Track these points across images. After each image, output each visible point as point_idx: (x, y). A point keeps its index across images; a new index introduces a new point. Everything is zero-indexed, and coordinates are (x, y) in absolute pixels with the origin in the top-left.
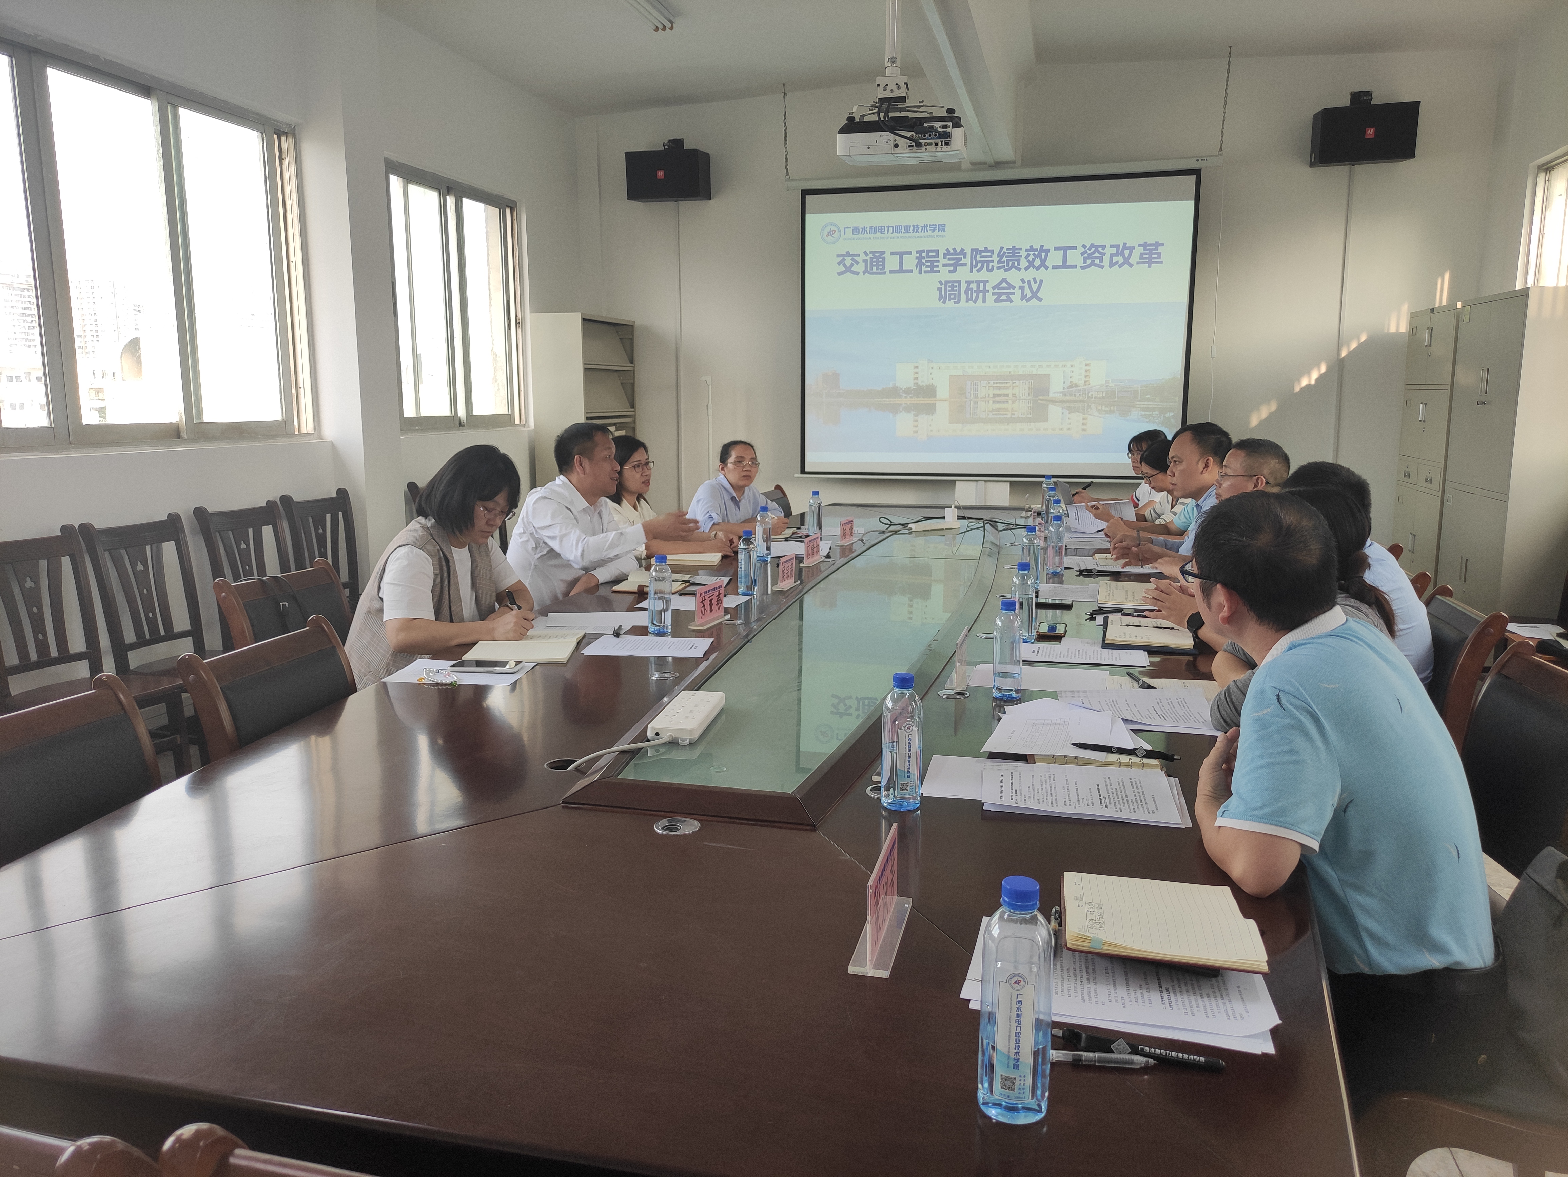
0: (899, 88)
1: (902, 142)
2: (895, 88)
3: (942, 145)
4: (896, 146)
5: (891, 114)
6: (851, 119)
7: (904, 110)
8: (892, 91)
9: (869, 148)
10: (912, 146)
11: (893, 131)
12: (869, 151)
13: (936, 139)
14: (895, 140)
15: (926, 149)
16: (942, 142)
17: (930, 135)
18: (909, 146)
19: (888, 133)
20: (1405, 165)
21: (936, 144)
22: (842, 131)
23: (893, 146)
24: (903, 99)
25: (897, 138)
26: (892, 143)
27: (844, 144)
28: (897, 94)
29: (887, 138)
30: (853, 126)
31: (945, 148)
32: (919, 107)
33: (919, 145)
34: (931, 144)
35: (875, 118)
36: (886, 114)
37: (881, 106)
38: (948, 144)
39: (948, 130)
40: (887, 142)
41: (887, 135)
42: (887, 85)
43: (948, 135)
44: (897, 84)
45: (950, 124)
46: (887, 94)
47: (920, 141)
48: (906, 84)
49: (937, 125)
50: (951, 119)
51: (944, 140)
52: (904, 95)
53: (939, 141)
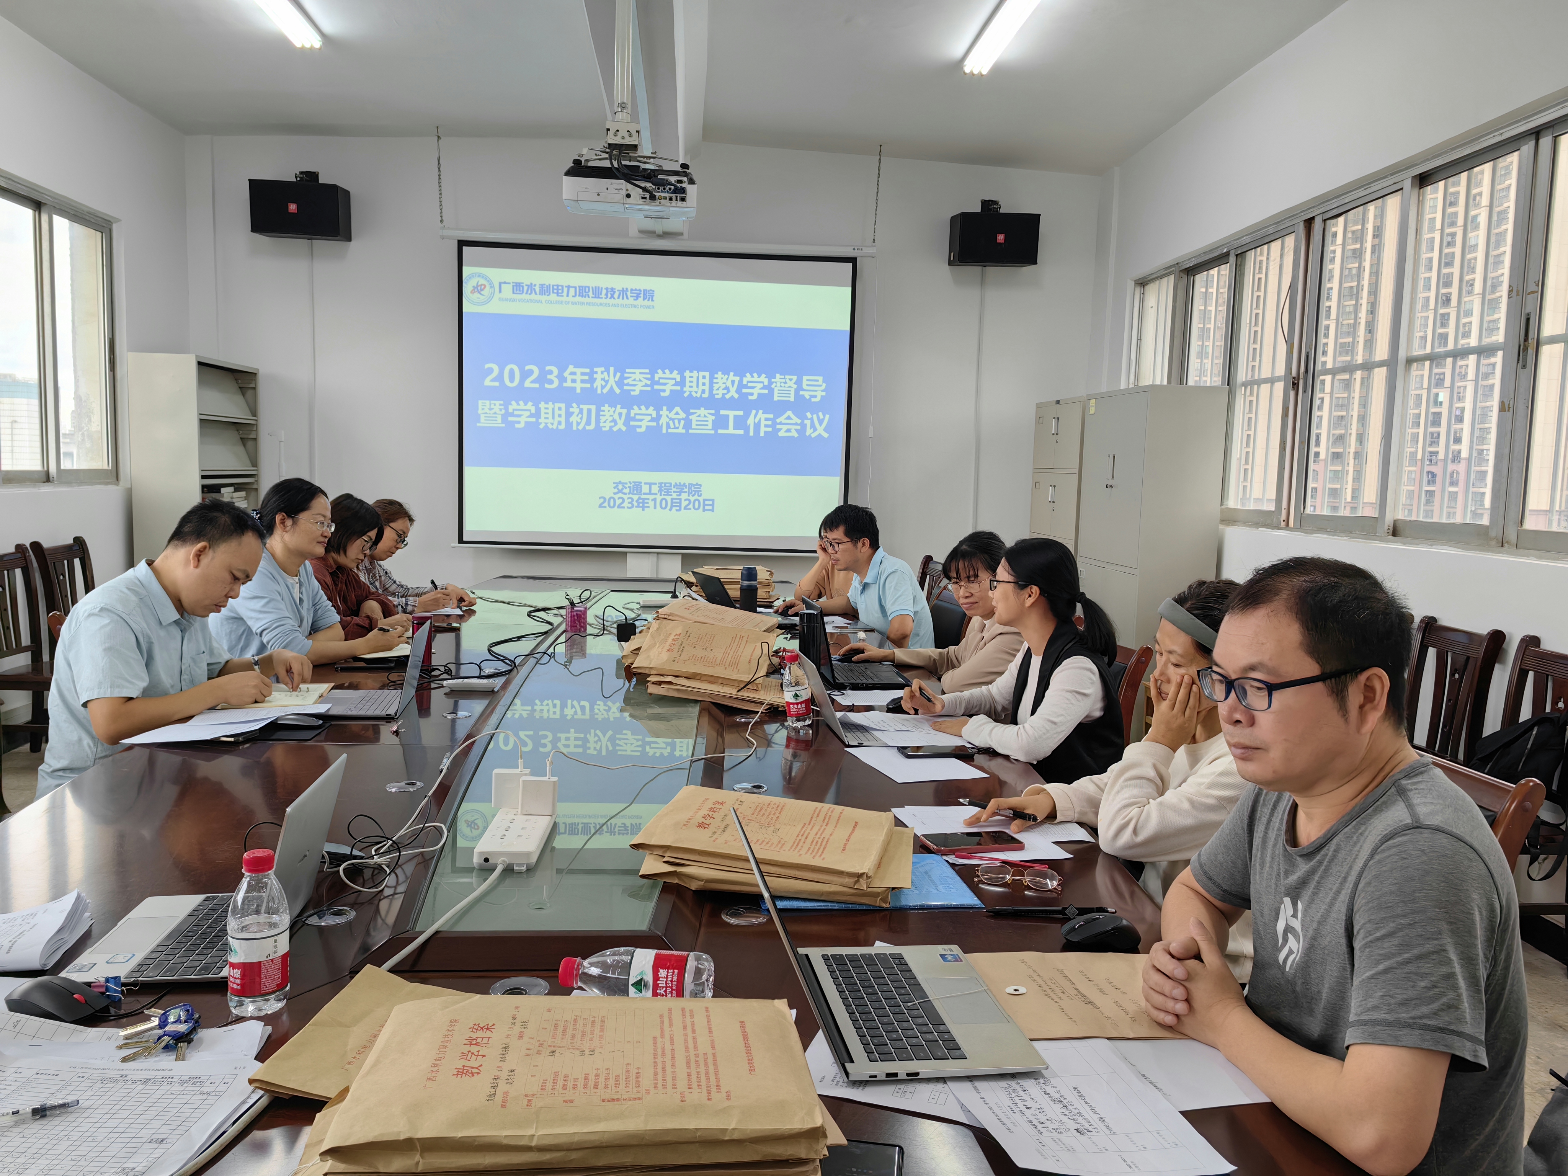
0: (631, 135)
1: (636, 193)
2: (626, 135)
3: (677, 200)
4: (628, 196)
5: (624, 163)
6: (577, 162)
7: (635, 159)
8: (623, 138)
9: (598, 195)
10: (645, 198)
11: (628, 180)
12: (598, 198)
13: (672, 193)
14: (627, 190)
15: (660, 203)
16: (676, 197)
17: (664, 189)
18: (643, 198)
19: (623, 182)
20: (1027, 270)
21: (671, 199)
22: (568, 173)
23: (625, 195)
24: (635, 147)
25: (630, 186)
26: (624, 193)
27: (572, 186)
28: (628, 141)
29: (619, 187)
30: (579, 169)
31: (680, 203)
32: (650, 158)
33: (653, 198)
34: (665, 198)
35: (606, 164)
36: (619, 162)
37: (612, 152)
38: (683, 199)
39: (683, 185)
40: (619, 190)
41: (622, 184)
42: (618, 131)
43: (683, 191)
44: (628, 131)
45: (685, 179)
46: (618, 140)
47: (655, 194)
48: (638, 132)
49: (673, 179)
50: (686, 174)
51: (679, 195)
52: (636, 143)
53: (673, 195)
